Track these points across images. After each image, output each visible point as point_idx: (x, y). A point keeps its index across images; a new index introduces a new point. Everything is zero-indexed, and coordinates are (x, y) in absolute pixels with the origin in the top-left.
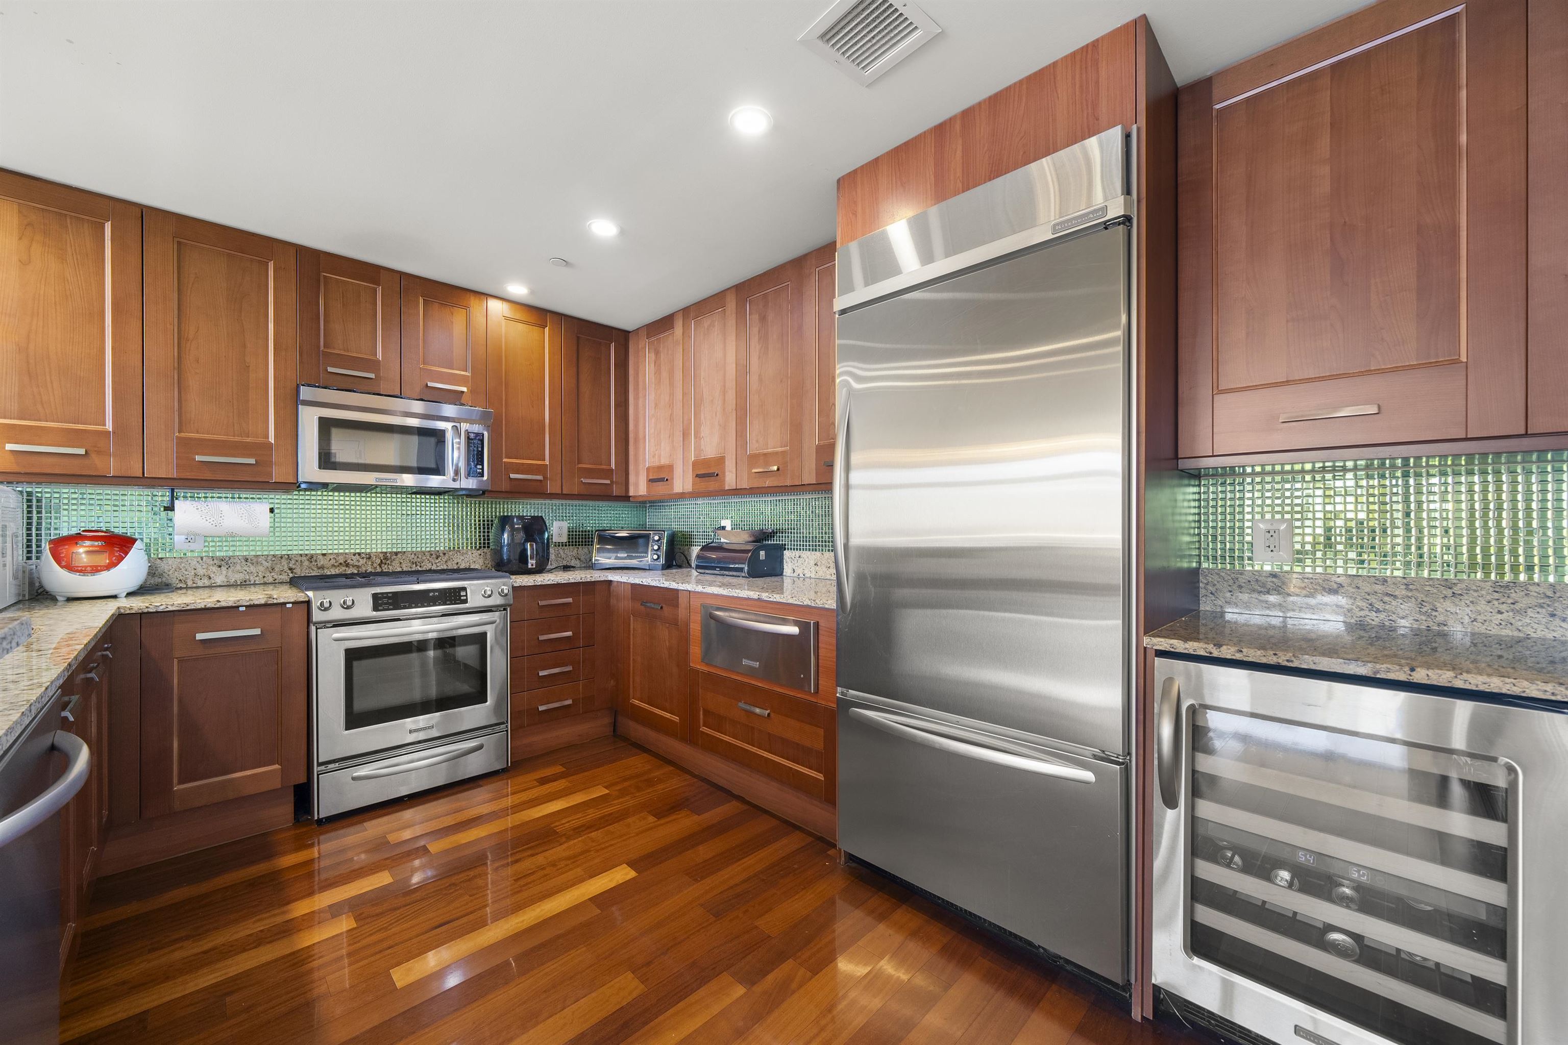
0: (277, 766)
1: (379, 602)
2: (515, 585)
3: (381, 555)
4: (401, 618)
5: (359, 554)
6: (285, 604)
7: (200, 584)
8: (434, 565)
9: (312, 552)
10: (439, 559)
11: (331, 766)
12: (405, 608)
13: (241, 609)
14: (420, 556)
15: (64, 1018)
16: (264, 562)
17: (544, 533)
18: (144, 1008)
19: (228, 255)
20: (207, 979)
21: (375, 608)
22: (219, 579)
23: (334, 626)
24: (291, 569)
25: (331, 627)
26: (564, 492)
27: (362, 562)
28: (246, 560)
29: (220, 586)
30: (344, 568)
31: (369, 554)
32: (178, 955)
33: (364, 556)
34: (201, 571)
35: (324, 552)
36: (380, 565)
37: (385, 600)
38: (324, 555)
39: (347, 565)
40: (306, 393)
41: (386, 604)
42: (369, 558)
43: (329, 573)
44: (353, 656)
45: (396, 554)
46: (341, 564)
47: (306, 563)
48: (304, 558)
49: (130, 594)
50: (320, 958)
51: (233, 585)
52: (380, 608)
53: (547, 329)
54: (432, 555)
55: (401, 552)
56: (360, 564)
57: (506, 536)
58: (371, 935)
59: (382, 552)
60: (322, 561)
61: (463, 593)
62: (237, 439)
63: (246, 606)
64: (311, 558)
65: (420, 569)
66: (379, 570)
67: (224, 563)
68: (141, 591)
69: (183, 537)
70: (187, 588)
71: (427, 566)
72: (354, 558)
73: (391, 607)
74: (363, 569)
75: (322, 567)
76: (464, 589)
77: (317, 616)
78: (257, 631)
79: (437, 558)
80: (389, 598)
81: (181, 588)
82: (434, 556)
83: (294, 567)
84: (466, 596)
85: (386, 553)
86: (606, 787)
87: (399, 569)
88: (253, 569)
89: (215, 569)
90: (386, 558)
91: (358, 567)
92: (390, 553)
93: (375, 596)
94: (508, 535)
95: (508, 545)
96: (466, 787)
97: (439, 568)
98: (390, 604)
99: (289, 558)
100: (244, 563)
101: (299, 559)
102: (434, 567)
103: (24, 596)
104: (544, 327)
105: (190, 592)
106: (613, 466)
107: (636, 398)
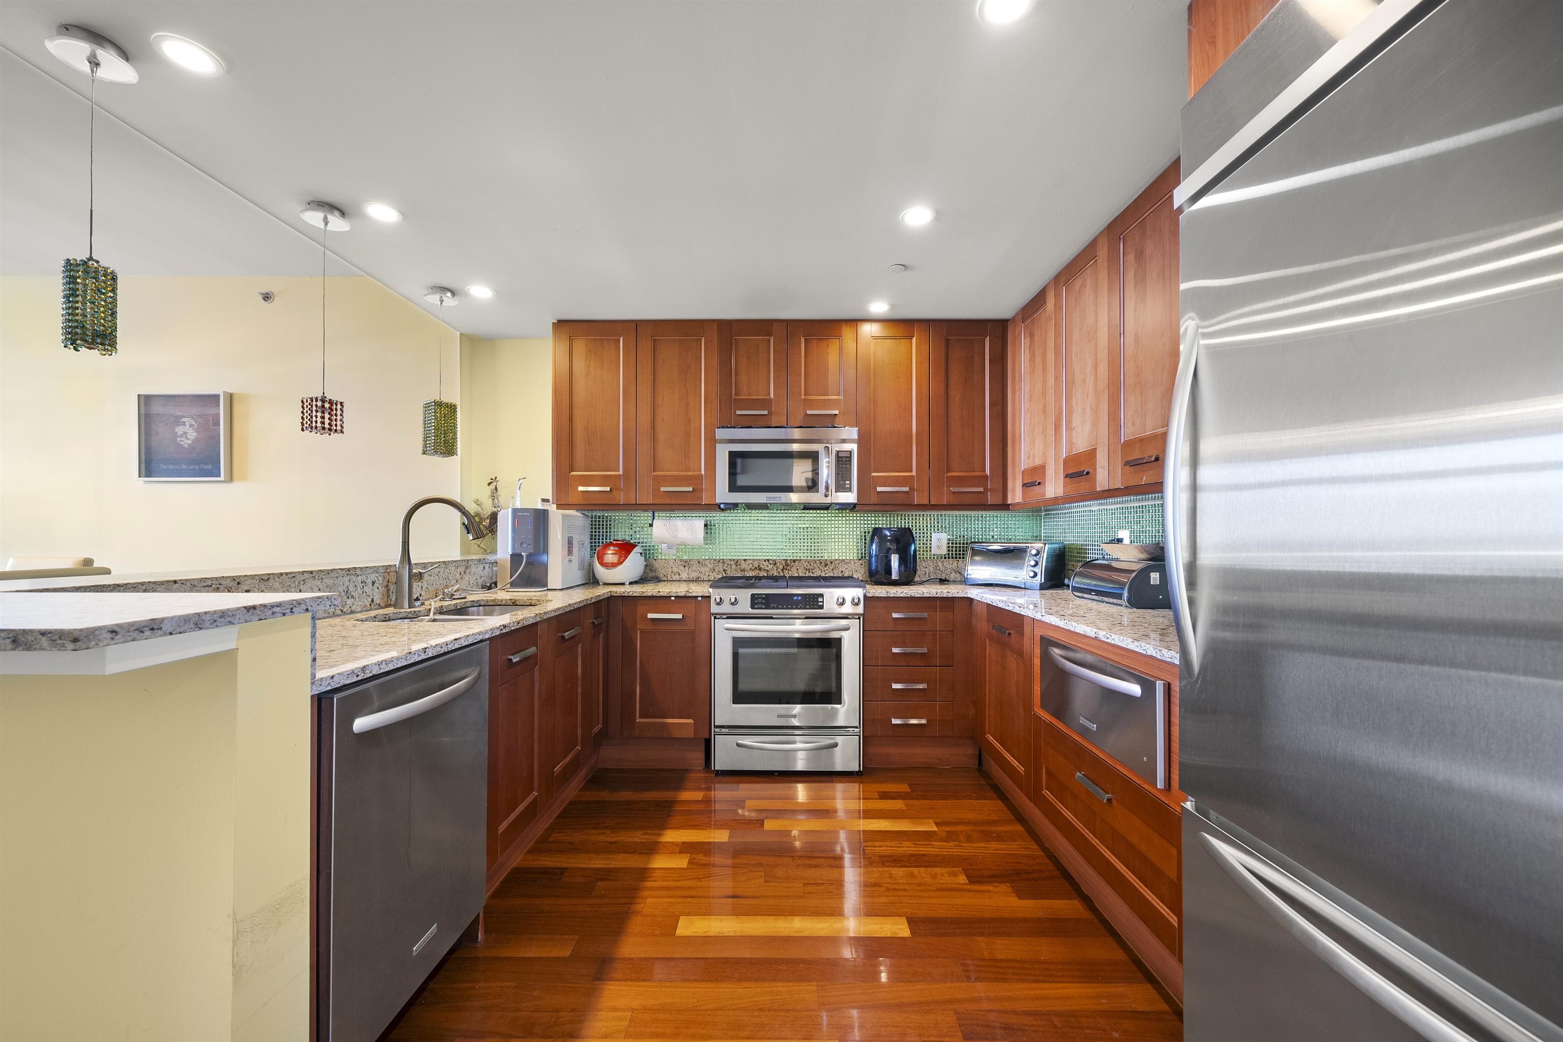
0: (691, 721)
1: (755, 601)
2: (869, 595)
3: (783, 562)
4: (774, 616)
5: (768, 560)
6: (697, 597)
7: (674, 579)
8: (823, 572)
9: (738, 558)
10: (827, 567)
11: (724, 730)
12: (774, 608)
13: (673, 598)
14: (812, 564)
16: (709, 564)
17: (910, 545)
18: (564, 866)
19: (680, 340)
20: (599, 863)
21: (753, 607)
22: (684, 576)
23: (728, 618)
24: (724, 571)
25: (725, 618)
26: (932, 503)
27: (770, 567)
28: (699, 563)
29: (685, 581)
30: (758, 572)
31: (775, 561)
32: (601, 838)
33: (771, 562)
34: (675, 570)
35: (745, 558)
36: (782, 570)
37: (760, 600)
38: (745, 560)
39: (760, 569)
40: (721, 433)
41: (760, 603)
42: (775, 564)
43: (748, 575)
44: (738, 643)
45: (794, 561)
46: (756, 568)
47: (734, 566)
48: (733, 563)
49: (631, 583)
50: (655, 881)
51: (691, 581)
52: (756, 606)
53: (914, 340)
54: (821, 563)
55: (797, 560)
56: (768, 569)
57: (874, 547)
58: (689, 879)
59: (784, 560)
60: (744, 565)
61: (820, 600)
62: (683, 473)
63: (675, 597)
64: (737, 562)
65: (812, 575)
66: (782, 574)
67: (686, 564)
68: (642, 580)
69: (666, 545)
70: (667, 580)
71: (817, 573)
72: (764, 563)
73: (764, 607)
74: (771, 573)
75: (743, 570)
76: (822, 595)
77: (714, 609)
78: (679, 616)
79: (825, 566)
80: (763, 599)
81: (665, 581)
82: (823, 564)
83: (726, 569)
84: (823, 602)
85: (787, 560)
86: (937, 824)
87: (796, 575)
88: (702, 569)
89: (682, 568)
90: (787, 564)
91: (768, 571)
92: (790, 560)
93: (753, 596)
94: (876, 546)
95: (876, 555)
96: (823, 778)
97: (827, 575)
98: (763, 604)
99: (723, 561)
100: (698, 564)
101: (729, 562)
102: (823, 575)
103: (590, 580)
104: (911, 337)
105: (669, 583)
106: (988, 472)
107: (1014, 393)
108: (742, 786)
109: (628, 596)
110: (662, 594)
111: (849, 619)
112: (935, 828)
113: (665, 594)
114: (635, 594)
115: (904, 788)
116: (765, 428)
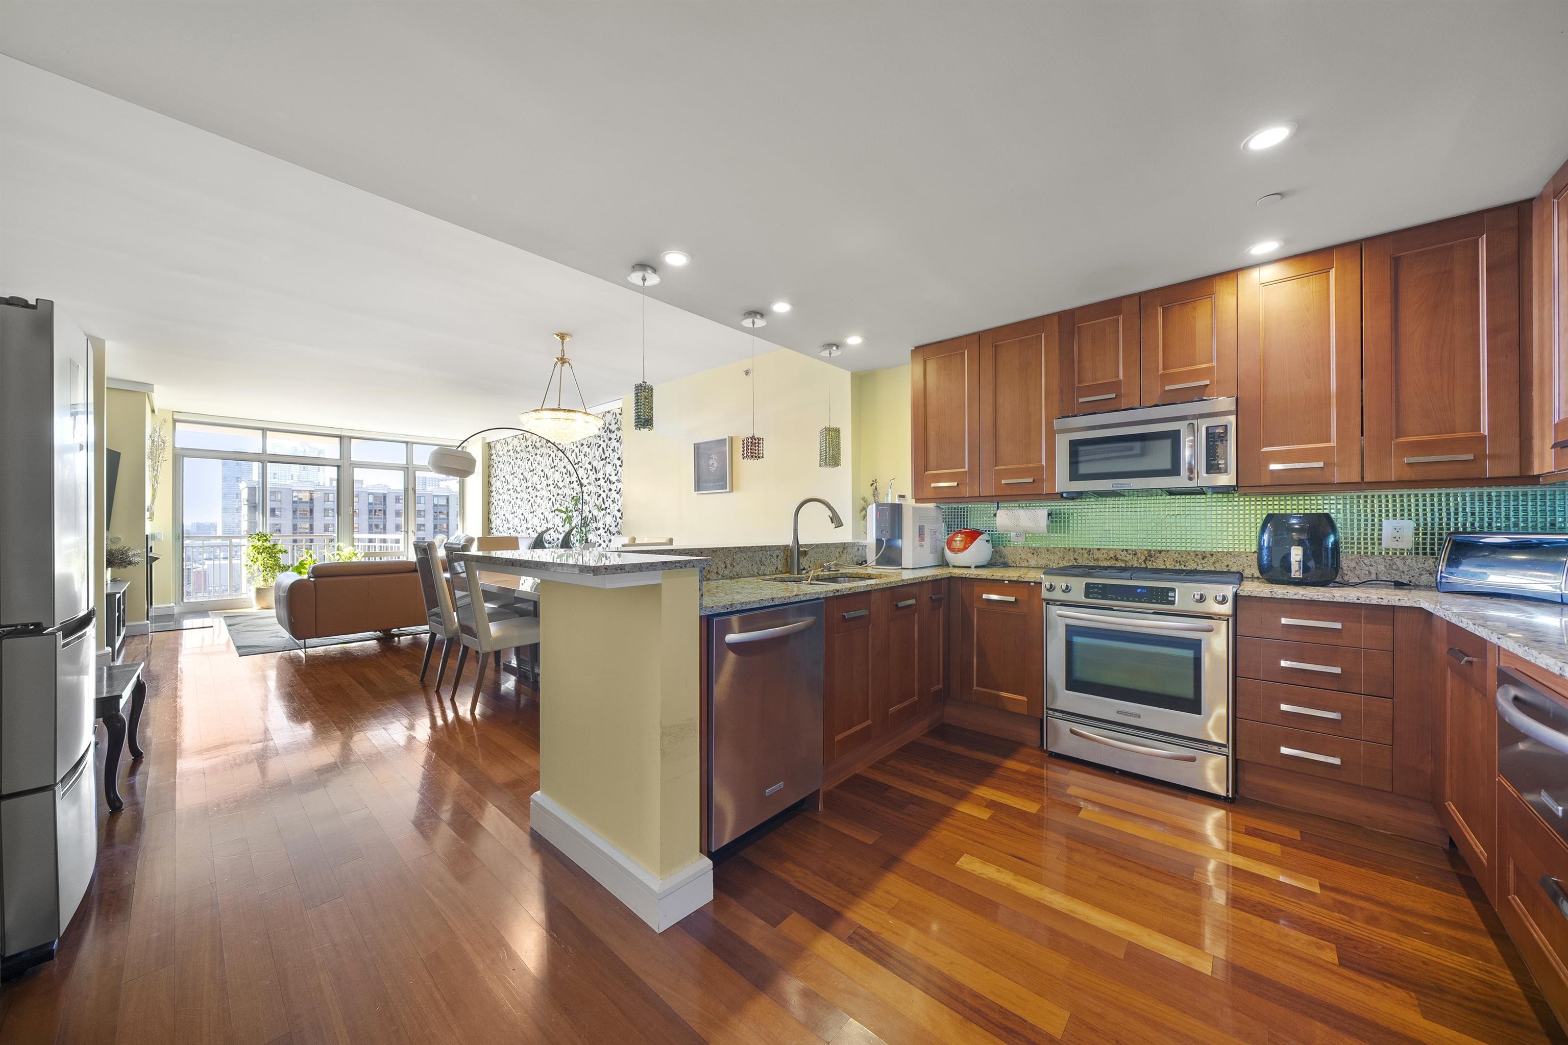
0: (1024, 698)
1: (1089, 590)
2: (1242, 593)
3: (1146, 553)
4: (1114, 608)
5: (1127, 550)
6: (1030, 582)
7: (1023, 565)
8: (1200, 565)
9: (1091, 547)
10: (1206, 560)
11: (1057, 714)
12: (1111, 599)
13: (1006, 582)
14: (1184, 556)
15: (870, 767)
16: (1059, 553)
17: (1328, 535)
19: (1020, 340)
21: (1087, 596)
22: (1033, 563)
23: (1061, 605)
24: (1075, 559)
25: (1059, 605)
26: (1368, 478)
27: (1129, 557)
28: (1048, 550)
29: (1033, 567)
30: (1114, 562)
31: (1135, 551)
32: (926, 775)
33: (1130, 552)
34: (1023, 556)
35: (1099, 547)
36: (1145, 561)
37: (1096, 590)
38: (1099, 549)
39: (1117, 559)
41: (1095, 593)
42: (1135, 554)
43: (1102, 565)
44: (1072, 631)
45: (1160, 552)
46: (1111, 558)
47: (1086, 555)
48: (1084, 551)
49: (976, 567)
51: (1040, 568)
52: (1091, 596)
53: (1333, 272)
54: (1197, 555)
55: (1164, 551)
56: (1127, 559)
57: (1266, 537)
59: (1147, 550)
60: (1097, 555)
61: (1170, 594)
62: (1024, 466)
63: (1008, 581)
64: (1089, 551)
65: (1184, 568)
66: (1144, 565)
67: (1035, 551)
68: (989, 565)
69: (1015, 533)
70: (1016, 567)
71: (1192, 566)
72: (1122, 553)
73: (1099, 597)
74: (1129, 564)
75: (1097, 560)
76: (1173, 590)
77: (1045, 594)
78: (1012, 599)
79: (1203, 559)
80: (1099, 588)
81: (1013, 566)
82: (1200, 556)
83: (1077, 558)
84: (1174, 597)
85: (1150, 550)
86: (1322, 886)
87: (1164, 567)
88: (1051, 557)
89: (1030, 555)
90: (1150, 555)
91: (1126, 561)
92: (1155, 551)
93: (1087, 585)
94: (1269, 536)
95: (1268, 547)
96: (1175, 792)
97: (1205, 569)
98: (1099, 594)
99: (1074, 550)
100: (1046, 552)
101: (1081, 551)
102: (1200, 568)
104: (1327, 270)
105: (1018, 569)
106: (1485, 430)
107: (1541, 307)
108: (1072, 773)
109: (966, 578)
110: (995, 577)
111: (1213, 619)
112: (1317, 890)
113: (999, 578)
114: (971, 576)
115: (1295, 834)
116: (1112, 412)
